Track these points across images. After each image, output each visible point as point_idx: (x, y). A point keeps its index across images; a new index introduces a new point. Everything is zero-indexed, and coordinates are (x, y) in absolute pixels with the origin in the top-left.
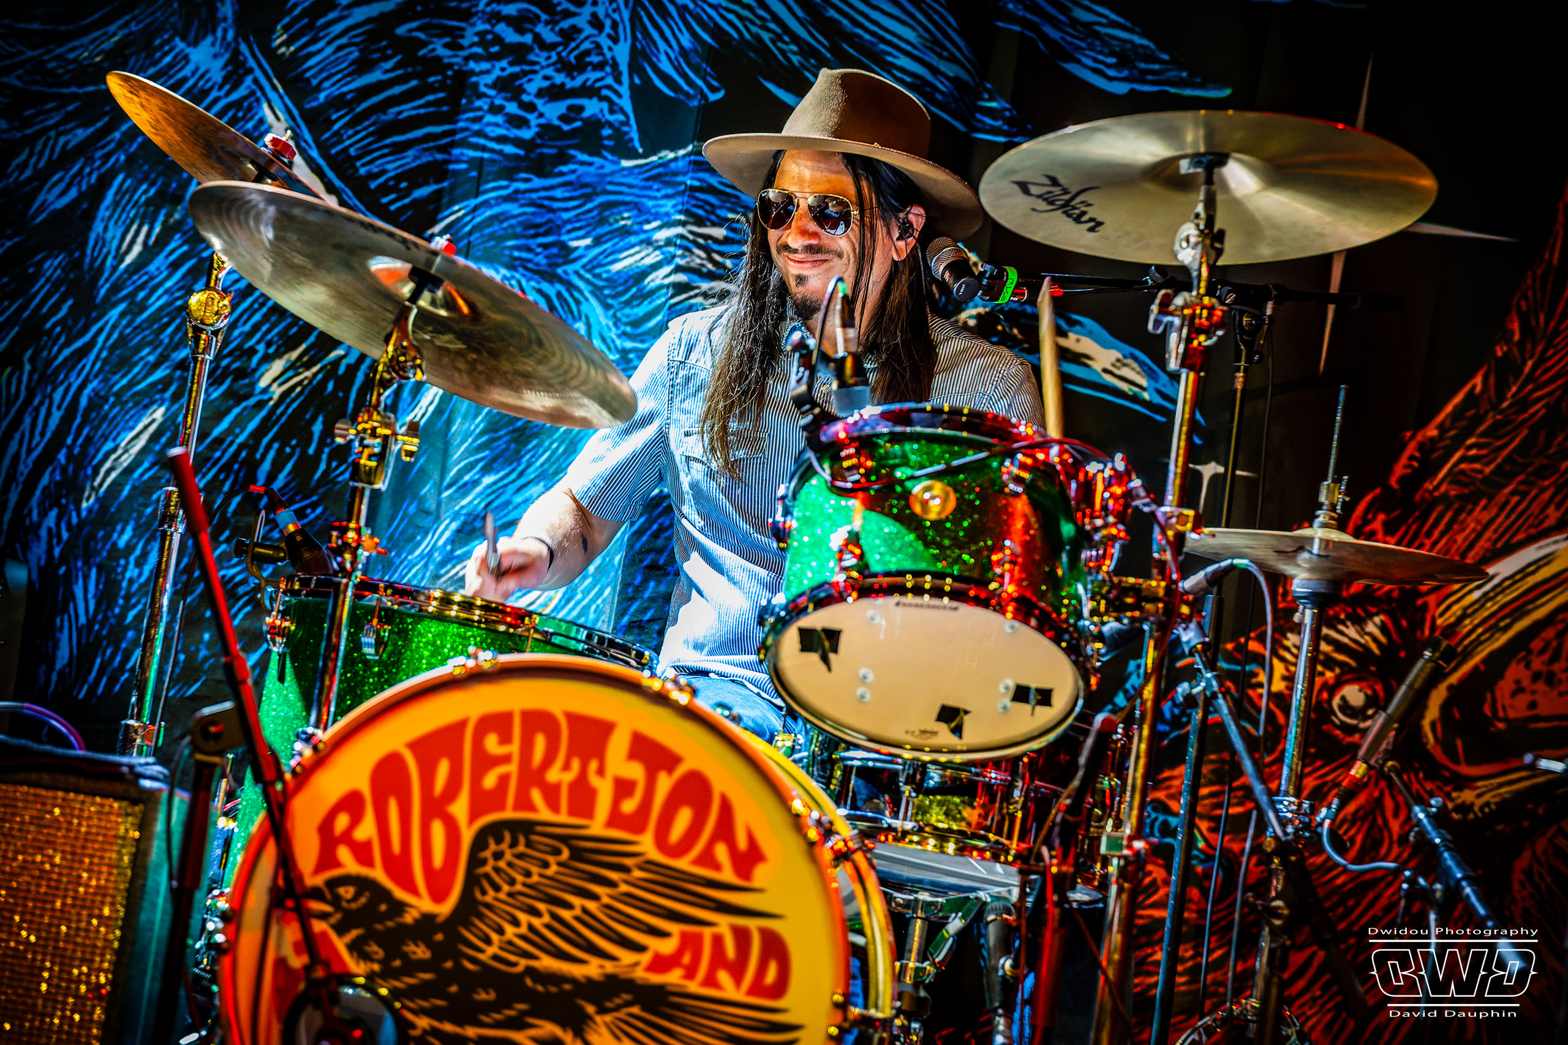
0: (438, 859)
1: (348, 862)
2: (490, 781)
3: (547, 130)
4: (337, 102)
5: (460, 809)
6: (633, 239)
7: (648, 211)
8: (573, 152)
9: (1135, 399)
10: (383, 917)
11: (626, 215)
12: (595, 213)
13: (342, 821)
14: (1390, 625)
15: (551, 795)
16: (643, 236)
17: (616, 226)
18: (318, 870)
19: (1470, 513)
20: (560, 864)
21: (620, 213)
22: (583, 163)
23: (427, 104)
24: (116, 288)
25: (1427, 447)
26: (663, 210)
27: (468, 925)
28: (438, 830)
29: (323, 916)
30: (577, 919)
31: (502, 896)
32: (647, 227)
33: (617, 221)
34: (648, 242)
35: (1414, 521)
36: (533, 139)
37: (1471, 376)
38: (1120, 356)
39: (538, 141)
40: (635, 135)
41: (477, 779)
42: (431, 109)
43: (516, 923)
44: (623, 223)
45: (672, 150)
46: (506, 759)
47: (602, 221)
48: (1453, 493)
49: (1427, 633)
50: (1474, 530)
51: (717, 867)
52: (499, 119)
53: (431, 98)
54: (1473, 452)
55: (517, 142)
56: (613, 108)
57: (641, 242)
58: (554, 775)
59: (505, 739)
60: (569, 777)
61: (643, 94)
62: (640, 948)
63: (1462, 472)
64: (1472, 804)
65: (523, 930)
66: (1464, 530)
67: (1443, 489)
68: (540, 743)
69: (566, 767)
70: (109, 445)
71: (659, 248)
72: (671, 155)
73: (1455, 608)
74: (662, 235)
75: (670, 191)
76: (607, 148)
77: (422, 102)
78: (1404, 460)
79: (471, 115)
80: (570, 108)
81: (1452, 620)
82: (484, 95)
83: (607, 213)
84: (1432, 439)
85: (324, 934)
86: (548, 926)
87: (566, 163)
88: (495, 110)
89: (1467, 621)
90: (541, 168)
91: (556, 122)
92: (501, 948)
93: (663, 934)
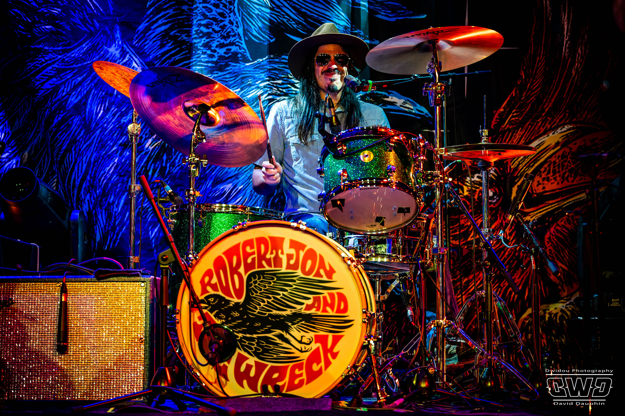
0: (237, 286)
1: (211, 291)
2: (249, 260)
3: (220, 57)
4: (156, 58)
5: (242, 270)
6: (253, 87)
7: (256, 78)
8: (230, 63)
9: (410, 113)
10: (223, 306)
11: (250, 80)
12: (240, 81)
13: (207, 279)
14: (497, 170)
15: (269, 262)
16: (256, 86)
17: (247, 84)
18: (202, 294)
19: (517, 133)
20: (274, 282)
21: (248, 79)
22: (234, 66)
23: (183, 55)
24: (97, 124)
25: (501, 115)
26: (261, 77)
27: (249, 304)
28: (236, 277)
29: (206, 308)
30: (281, 297)
31: (258, 294)
32: (257, 83)
33: (247, 82)
34: (258, 87)
35: (500, 138)
36: (217, 61)
37: (512, 91)
38: (404, 101)
39: (219, 61)
40: (249, 55)
41: (245, 260)
42: (184, 56)
43: (264, 302)
44: (249, 83)
45: (261, 59)
46: (253, 253)
47: (242, 83)
48: (510, 128)
49: (509, 171)
50: (519, 138)
51: (321, 276)
52: (206, 56)
53: (184, 52)
54: (515, 114)
55: (212, 62)
56: (240, 48)
57: (256, 88)
58: (268, 256)
59: (252, 247)
60: (273, 256)
61: (249, 42)
62: (302, 304)
63: (513, 121)
64: (530, 221)
65: (266, 303)
66: (515, 138)
67: (508, 126)
68: (263, 247)
69: (272, 253)
70: (102, 172)
71: (262, 89)
72: (261, 60)
73: (516, 162)
74: (262, 85)
75: (262, 71)
76: (240, 60)
77: (181, 54)
78: (494, 120)
79: (197, 56)
80: (227, 50)
81: (516, 166)
82: (199, 49)
83: (244, 80)
84: (502, 112)
85: (207, 313)
86: (273, 301)
87: (228, 67)
88: (204, 53)
89: (520, 166)
90: (221, 69)
91: (223, 55)
92: (260, 310)
93: (308, 299)
